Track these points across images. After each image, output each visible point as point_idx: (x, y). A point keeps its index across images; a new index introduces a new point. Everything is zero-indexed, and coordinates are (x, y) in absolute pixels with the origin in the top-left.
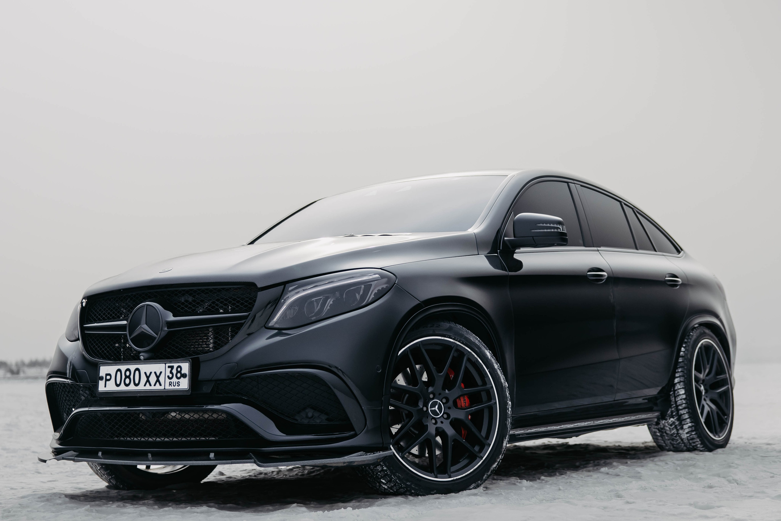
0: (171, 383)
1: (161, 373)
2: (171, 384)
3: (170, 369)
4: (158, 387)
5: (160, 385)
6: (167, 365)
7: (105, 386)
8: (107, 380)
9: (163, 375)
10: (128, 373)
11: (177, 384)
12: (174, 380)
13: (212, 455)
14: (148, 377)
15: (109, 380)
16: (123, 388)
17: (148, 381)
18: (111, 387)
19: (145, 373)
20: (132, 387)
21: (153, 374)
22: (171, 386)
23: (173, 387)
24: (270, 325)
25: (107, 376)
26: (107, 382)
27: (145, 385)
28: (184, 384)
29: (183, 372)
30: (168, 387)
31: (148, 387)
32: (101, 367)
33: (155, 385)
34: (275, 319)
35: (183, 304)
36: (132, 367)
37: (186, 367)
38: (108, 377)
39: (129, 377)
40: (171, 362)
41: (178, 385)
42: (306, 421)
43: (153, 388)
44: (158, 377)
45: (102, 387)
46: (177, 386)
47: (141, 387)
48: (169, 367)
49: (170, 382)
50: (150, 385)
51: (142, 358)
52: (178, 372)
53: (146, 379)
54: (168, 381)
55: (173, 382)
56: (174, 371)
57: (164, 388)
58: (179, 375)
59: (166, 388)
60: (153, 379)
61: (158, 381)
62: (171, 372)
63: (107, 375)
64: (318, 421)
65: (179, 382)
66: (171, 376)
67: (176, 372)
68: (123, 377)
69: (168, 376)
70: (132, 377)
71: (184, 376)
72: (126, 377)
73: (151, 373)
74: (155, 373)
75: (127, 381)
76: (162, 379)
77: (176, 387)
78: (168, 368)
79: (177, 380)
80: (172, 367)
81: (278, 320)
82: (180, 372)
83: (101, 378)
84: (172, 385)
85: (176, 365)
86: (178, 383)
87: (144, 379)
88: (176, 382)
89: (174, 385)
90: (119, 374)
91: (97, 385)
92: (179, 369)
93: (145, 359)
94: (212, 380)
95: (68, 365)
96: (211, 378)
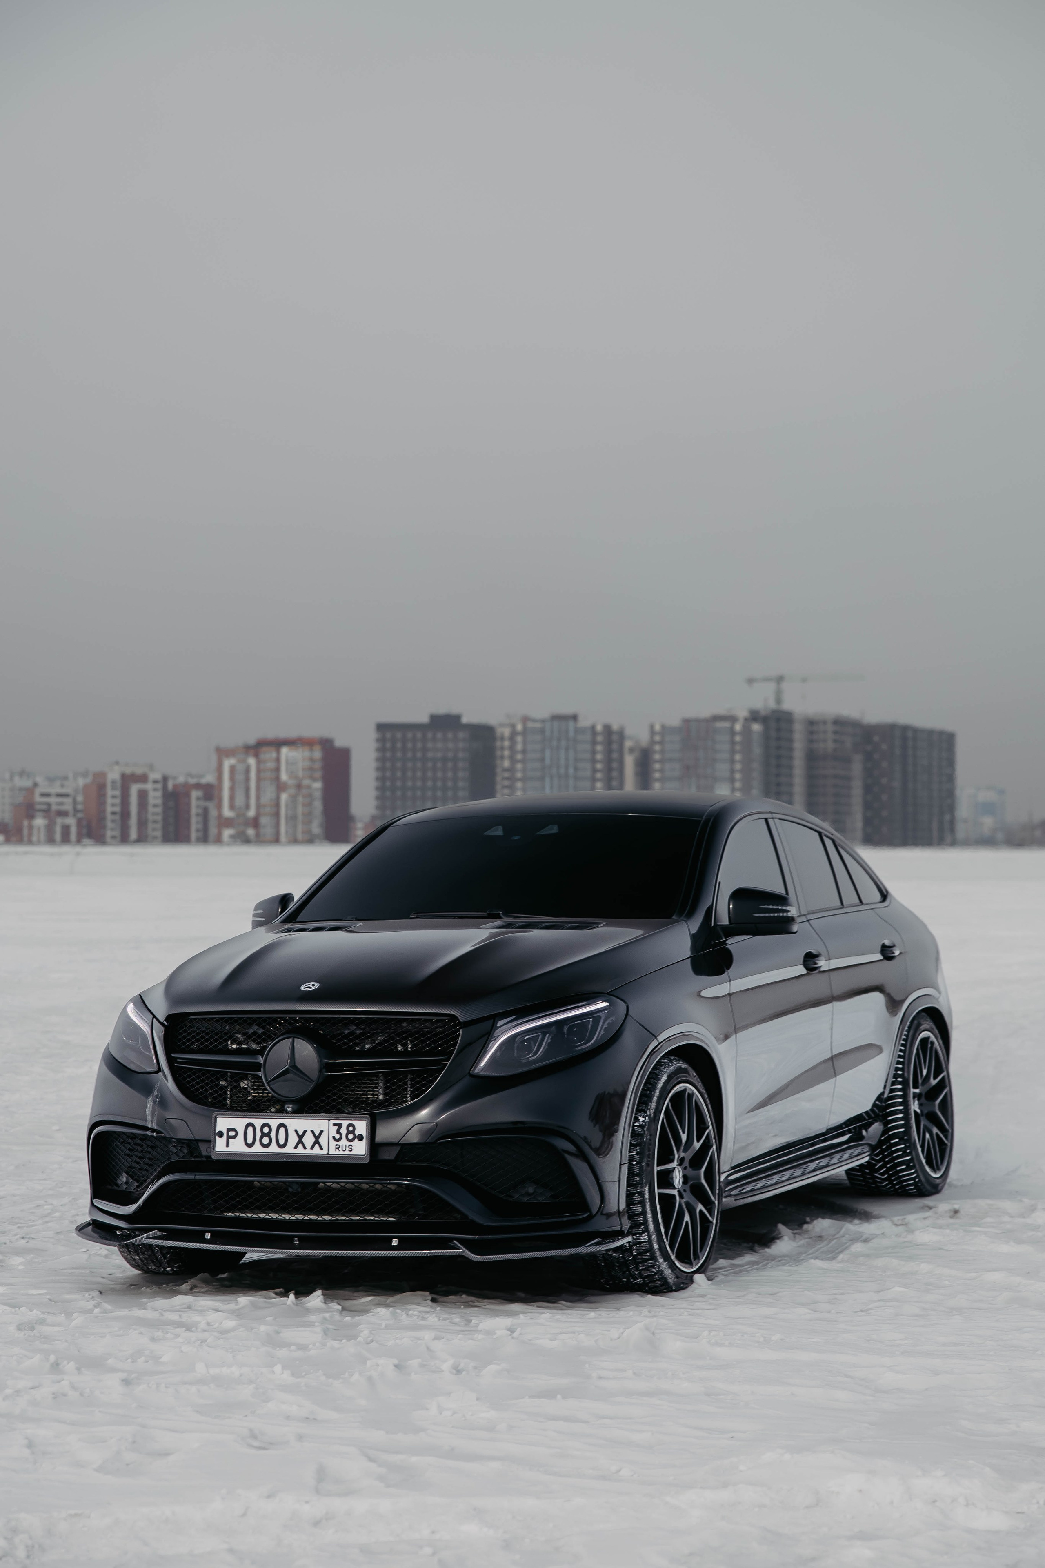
0: (337, 1147)
1: (322, 1132)
2: (338, 1149)
3: (337, 1127)
4: (317, 1150)
5: (321, 1148)
6: (332, 1122)
7: (227, 1146)
8: (229, 1137)
9: (324, 1135)
10: (266, 1130)
11: (347, 1149)
12: (344, 1142)
13: (394, 1242)
14: (301, 1137)
15: (234, 1137)
16: (257, 1148)
17: (300, 1142)
18: (237, 1146)
19: (296, 1131)
20: (274, 1149)
21: (309, 1134)
22: (339, 1151)
23: (341, 1152)
24: (476, 1071)
25: (230, 1132)
26: (231, 1141)
27: (296, 1147)
28: (360, 1149)
29: (357, 1133)
30: (333, 1151)
31: (300, 1150)
32: (218, 1119)
33: (312, 1148)
34: (482, 1064)
35: (346, 1037)
36: (274, 1123)
37: (361, 1126)
38: (232, 1133)
39: (268, 1135)
40: (337, 1118)
41: (350, 1150)
42: (525, 1199)
43: (308, 1151)
44: (317, 1138)
45: (220, 1145)
47: (289, 1149)
48: (335, 1125)
49: (336, 1145)
50: (305, 1148)
51: (289, 1109)
52: (349, 1132)
53: (297, 1139)
54: (333, 1143)
55: (342, 1145)
56: (343, 1131)
57: (327, 1153)
58: (351, 1136)
59: (330, 1153)
60: (309, 1140)
61: (317, 1142)
62: (338, 1132)
63: (229, 1130)
64: (540, 1199)
65: (352, 1146)
66: (337, 1136)
67: (346, 1132)
68: (259, 1134)
69: (334, 1137)
70: (273, 1135)
71: (360, 1138)
72: (263, 1135)
73: (305, 1131)
74: (312, 1131)
75: (266, 1140)
76: (323, 1140)
77: (347, 1153)
78: (333, 1126)
79: (349, 1143)
80: (340, 1126)
81: (485, 1065)
82: (353, 1132)
83: (221, 1134)
84: (340, 1149)
85: (345, 1123)
86: (350, 1147)
87: (293, 1139)
88: (346, 1145)
89: (344, 1149)
90: (250, 1129)
91: (210, 1142)
92: (351, 1129)
93: (294, 1112)
94: (396, 1144)
95: (147, 1110)
96: (395, 1141)
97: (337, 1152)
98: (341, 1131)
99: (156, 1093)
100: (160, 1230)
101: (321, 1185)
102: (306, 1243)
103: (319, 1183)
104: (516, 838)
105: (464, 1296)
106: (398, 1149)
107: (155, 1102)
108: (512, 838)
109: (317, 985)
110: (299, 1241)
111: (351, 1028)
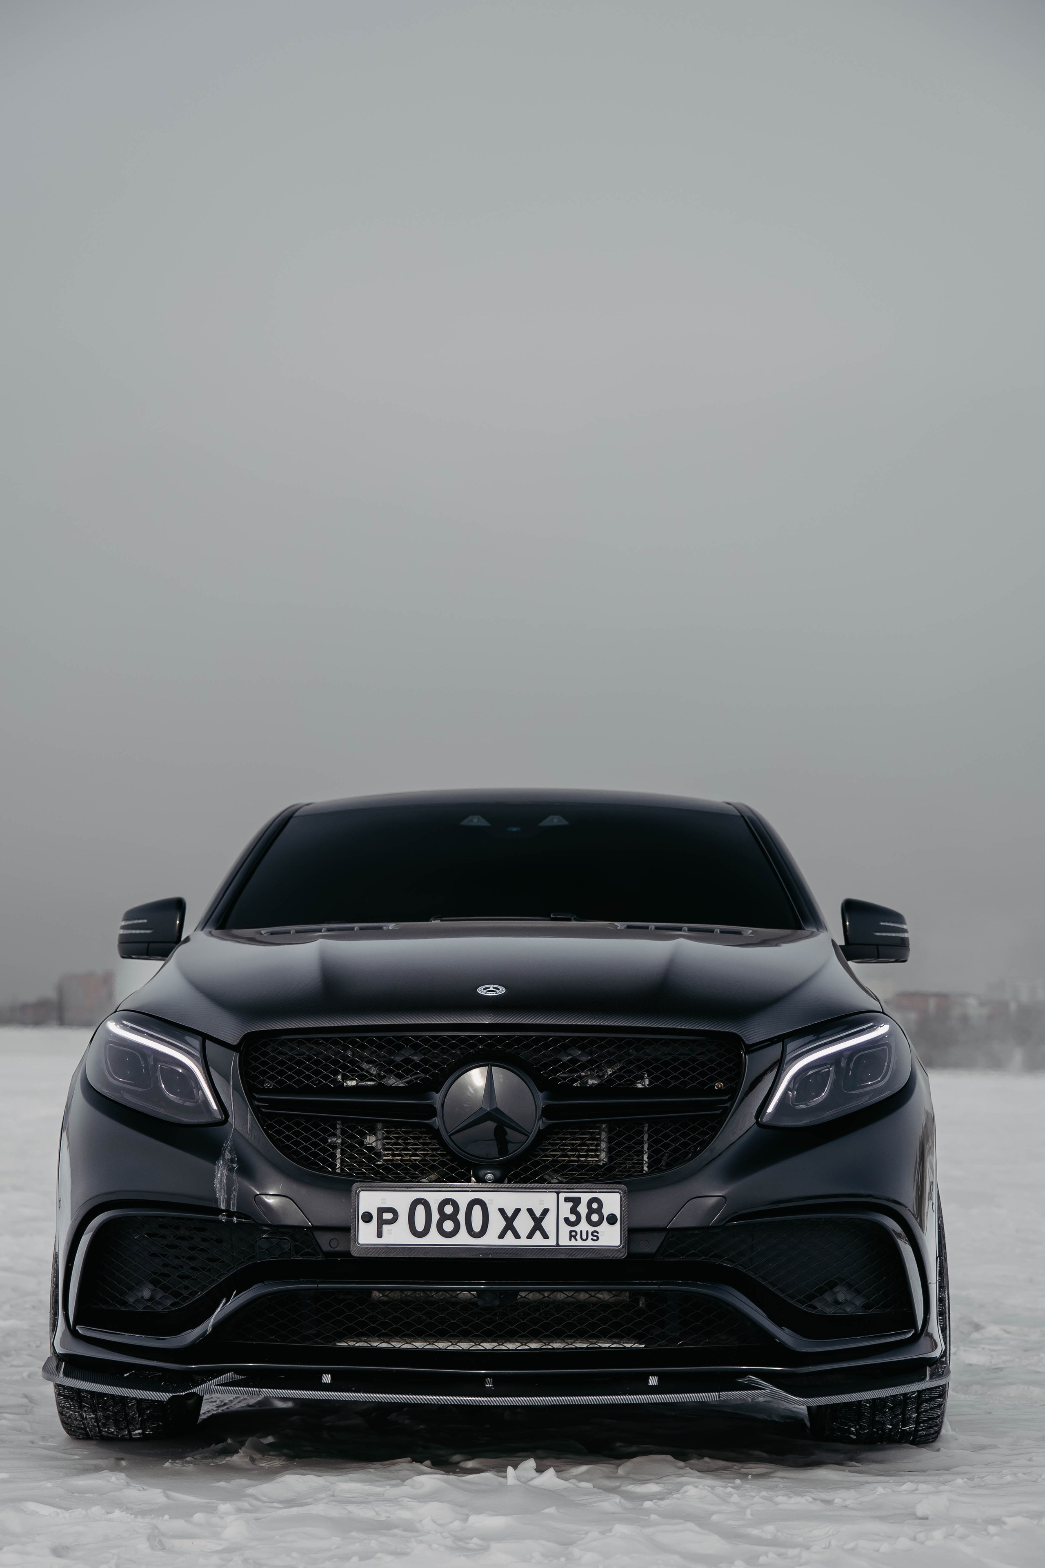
0: (573, 1234)
1: (546, 1212)
2: (575, 1237)
3: (571, 1204)
4: (538, 1240)
5: (546, 1237)
6: (562, 1196)
7: (380, 1235)
8: (381, 1222)
9: (551, 1217)
10: (449, 1209)
11: (590, 1237)
12: (583, 1226)
13: (653, 1381)
14: (510, 1220)
15: (392, 1221)
16: (434, 1238)
17: (510, 1227)
18: (398, 1236)
19: (502, 1211)
20: (463, 1239)
21: (525, 1214)
22: (576, 1240)
23: (580, 1243)
24: (765, 1119)
25: (384, 1214)
26: (385, 1227)
27: (502, 1236)
28: (613, 1236)
29: (606, 1212)
30: (565, 1241)
31: (509, 1240)
32: (362, 1194)
33: (530, 1236)
34: (771, 1109)
35: (564, 1066)
36: (463, 1199)
37: (612, 1202)
38: (387, 1216)
39: (453, 1217)
40: (571, 1190)
41: (596, 1238)
42: (838, 1310)
43: (524, 1241)
44: (538, 1221)
45: (366, 1235)
46: (592, 1239)
47: (491, 1239)
48: (567, 1200)
49: (571, 1232)
50: (517, 1236)
51: (489, 1176)
52: (591, 1211)
53: (504, 1223)
54: (565, 1229)
55: (581, 1232)
56: (583, 1209)
57: (556, 1244)
58: (595, 1217)
59: (561, 1243)
60: (524, 1224)
61: (538, 1227)
62: (574, 1211)
63: (381, 1211)
64: (849, 1310)
65: (598, 1233)
66: (573, 1218)
67: (587, 1211)
68: (436, 1217)
69: (567, 1220)
70: (461, 1217)
71: (612, 1220)
72: (443, 1217)
73: (517, 1211)
74: (530, 1211)
75: (448, 1226)
76: (548, 1224)
77: (590, 1243)
78: (565, 1201)
79: (591, 1229)
80: (576, 1202)
81: (774, 1109)
82: (599, 1211)
84: (578, 1237)
85: (585, 1197)
86: (595, 1234)
87: (497, 1223)
88: (587, 1232)
89: (584, 1237)
90: (420, 1210)
91: (347, 1230)
92: (595, 1206)
93: (495, 1181)
94: (663, 1229)
95: (216, 1181)
96: (662, 1224)
97: (573, 1243)
98: (579, 1209)
99: (228, 1156)
100: (237, 1371)
101: (523, 1294)
102: (503, 1387)
103: (518, 1291)
104: (514, 829)
105: (706, 1459)
106: (661, 1237)
107: (231, 1170)
108: (509, 829)
109: (502, 991)
110: (494, 1383)
111: (572, 1052)
